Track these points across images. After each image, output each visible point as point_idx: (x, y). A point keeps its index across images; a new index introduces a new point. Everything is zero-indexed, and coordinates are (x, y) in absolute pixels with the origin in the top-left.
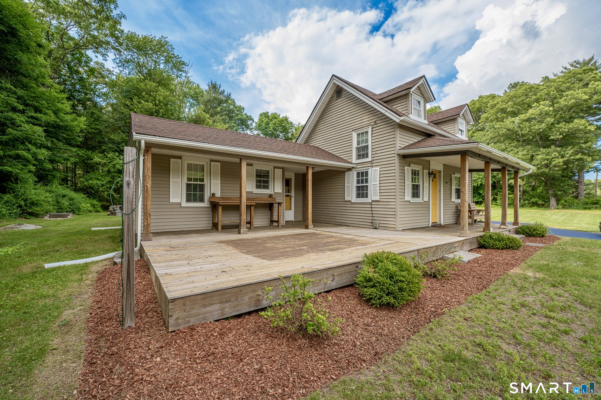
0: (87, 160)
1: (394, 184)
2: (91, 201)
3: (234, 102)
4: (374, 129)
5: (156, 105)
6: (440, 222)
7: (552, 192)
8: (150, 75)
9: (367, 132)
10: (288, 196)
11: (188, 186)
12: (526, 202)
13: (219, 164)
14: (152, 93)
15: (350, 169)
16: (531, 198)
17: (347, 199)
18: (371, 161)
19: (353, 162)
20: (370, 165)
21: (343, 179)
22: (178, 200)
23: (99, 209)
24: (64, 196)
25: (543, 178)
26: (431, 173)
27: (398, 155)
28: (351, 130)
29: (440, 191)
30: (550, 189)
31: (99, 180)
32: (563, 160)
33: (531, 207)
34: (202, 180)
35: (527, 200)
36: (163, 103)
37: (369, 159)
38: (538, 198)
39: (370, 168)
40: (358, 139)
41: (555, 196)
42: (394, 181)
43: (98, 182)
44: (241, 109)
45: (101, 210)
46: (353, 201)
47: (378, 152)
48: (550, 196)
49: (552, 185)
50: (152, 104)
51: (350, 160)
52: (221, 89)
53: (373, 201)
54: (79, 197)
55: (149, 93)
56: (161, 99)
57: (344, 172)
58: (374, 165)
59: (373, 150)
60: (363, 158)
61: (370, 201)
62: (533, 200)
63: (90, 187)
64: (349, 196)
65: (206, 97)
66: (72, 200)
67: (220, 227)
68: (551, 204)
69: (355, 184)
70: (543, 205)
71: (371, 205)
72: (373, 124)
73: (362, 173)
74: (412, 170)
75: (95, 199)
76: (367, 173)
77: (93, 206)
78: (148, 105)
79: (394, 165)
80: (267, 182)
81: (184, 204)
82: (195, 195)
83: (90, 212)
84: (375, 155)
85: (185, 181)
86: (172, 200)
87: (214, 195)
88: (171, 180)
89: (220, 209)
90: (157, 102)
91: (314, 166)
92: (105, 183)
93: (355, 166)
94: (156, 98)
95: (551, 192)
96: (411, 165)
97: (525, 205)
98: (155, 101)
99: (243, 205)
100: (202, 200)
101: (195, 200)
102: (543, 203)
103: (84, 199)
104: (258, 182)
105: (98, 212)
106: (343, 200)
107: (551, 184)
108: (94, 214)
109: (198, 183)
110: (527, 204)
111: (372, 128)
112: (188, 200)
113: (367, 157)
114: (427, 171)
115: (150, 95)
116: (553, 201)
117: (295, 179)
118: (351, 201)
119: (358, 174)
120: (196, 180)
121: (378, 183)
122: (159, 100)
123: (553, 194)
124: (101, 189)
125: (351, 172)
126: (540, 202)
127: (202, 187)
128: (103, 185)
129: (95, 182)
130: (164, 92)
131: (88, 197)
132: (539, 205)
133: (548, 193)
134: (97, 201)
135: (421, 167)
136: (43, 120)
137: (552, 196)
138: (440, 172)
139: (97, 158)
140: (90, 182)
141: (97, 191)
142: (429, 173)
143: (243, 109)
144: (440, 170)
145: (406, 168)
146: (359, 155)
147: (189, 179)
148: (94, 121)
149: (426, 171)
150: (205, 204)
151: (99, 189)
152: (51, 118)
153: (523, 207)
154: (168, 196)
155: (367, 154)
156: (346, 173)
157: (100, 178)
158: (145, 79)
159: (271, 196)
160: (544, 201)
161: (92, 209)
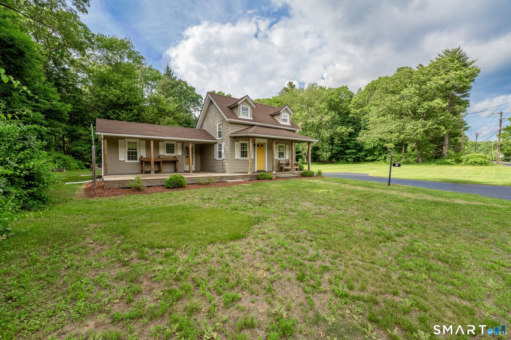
0: (72, 132)
1: (228, 151)
2: (78, 161)
4: (223, 123)
5: (122, 91)
6: (265, 170)
8: (117, 67)
10: (187, 157)
11: (129, 153)
13: (145, 141)
14: (119, 83)
15: (216, 143)
18: (222, 139)
19: (217, 139)
21: (214, 148)
22: (124, 159)
23: (83, 167)
24: (59, 158)
27: (230, 137)
28: (216, 122)
29: (265, 154)
30: (418, 150)
31: (83, 146)
32: (423, 129)
34: (136, 149)
36: (127, 89)
39: (222, 142)
40: (219, 127)
42: (228, 149)
43: (82, 148)
44: (193, 89)
45: (85, 168)
46: (217, 159)
50: (119, 91)
54: (68, 158)
55: (116, 82)
57: (214, 145)
59: (223, 133)
60: (220, 137)
61: (222, 159)
63: (76, 152)
64: (216, 157)
66: (65, 160)
67: (144, 172)
69: (218, 151)
71: (223, 161)
72: (222, 120)
73: (220, 145)
74: (241, 143)
75: (80, 160)
77: (79, 164)
78: (116, 92)
79: (228, 141)
80: (174, 150)
81: (127, 161)
82: (132, 157)
83: (77, 169)
84: (223, 136)
85: (127, 150)
86: (120, 159)
87: (142, 156)
88: (119, 150)
89: (144, 163)
90: (123, 89)
91: (192, 142)
92: (87, 148)
93: (218, 141)
94: (122, 86)
96: (240, 141)
98: (121, 88)
99: (152, 161)
100: (136, 159)
101: (132, 159)
103: (72, 160)
104: (167, 149)
105: (83, 169)
106: (214, 159)
108: (80, 170)
109: (134, 151)
112: (129, 159)
114: (253, 144)
115: (118, 85)
116: (420, 159)
117: (195, 147)
120: (132, 149)
121: (224, 150)
122: (124, 88)
123: (420, 153)
124: (84, 153)
127: (136, 153)
128: (85, 150)
129: (79, 148)
130: (127, 82)
131: (75, 158)
134: (82, 161)
135: (248, 142)
136: (42, 108)
138: (265, 143)
139: (81, 130)
140: (76, 148)
141: (82, 155)
143: (194, 89)
145: (236, 143)
147: (129, 149)
148: (76, 103)
150: (138, 161)
151: (82, 152)
152: (48, 106)
154: (118, 157)
157: (83, 145)
158: (114, 70)
159: (175, 157)
161: (79, 167)
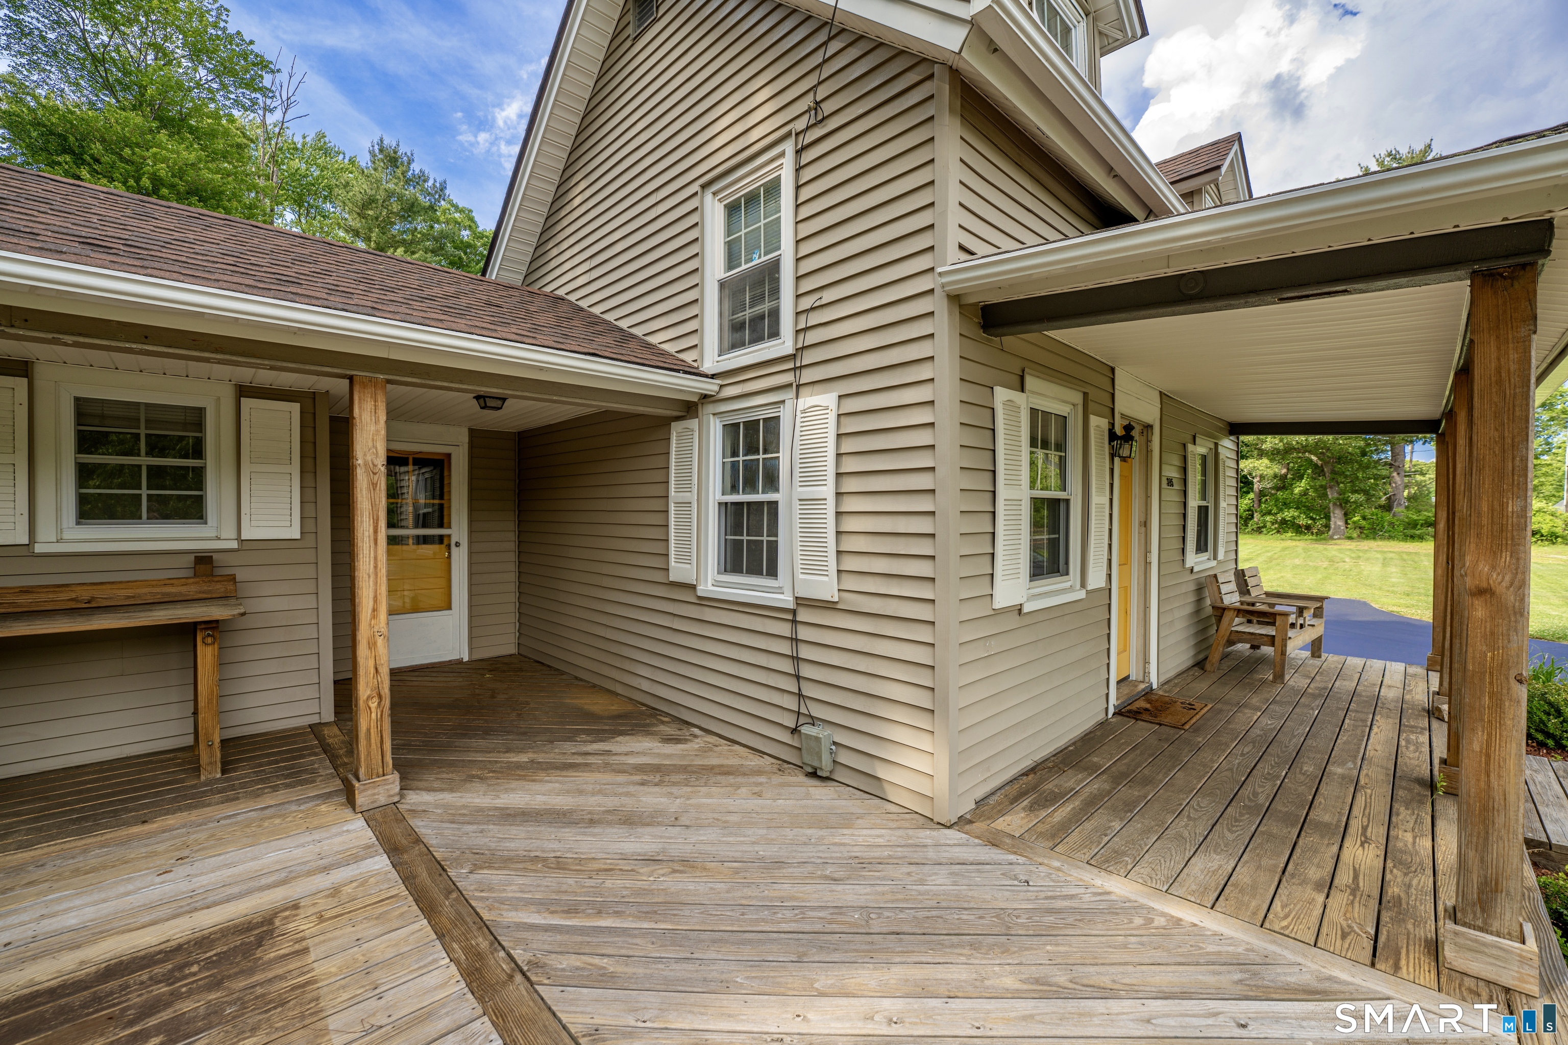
1: (924, 504)
3: (472, 219)
4: (807, 157)
6: (1146, 673)
7: (1336, 495)
9: (773, 188)
12: (1268, 518)
15: (689, 409)
16: (1281, 510)
17: (679, 571)
18: (793, 357)
19: (707, 366)
20: (788, 378)
21: (658, 462)
25: (1314, 458)
26: (1119, 431)
27: (955, 299)
28: (695, 187)
29: (1145, 524)
30: (1331, 487)
33: (1278, 532)
35: (1269, 513)
37: (785, 344)
38: (1297, 508)
39: (789, 395)
40: (729, 232)
41: (1343, 503)
42: (923, 481)
46: (705, 589)
47: (829, 296)
48: (1331, 505)
49: (1335, 476)
51: (688, 357)
52: (416, 167)
53: (802, 602)
56: (162, 173)
57: (664, 423)
58: (807, 376)
59: (807, 285)
60: (757, 339)
61: (786, 600)
62: (1288, 514)
64: (684, 558)
65: (361, 187)
68: (1333, 526)
69: (716, 493)
70: (1308, 528)
71: (794, 622)
72: (801, 124)
73: (752, 426)
74: (1034, 412)
76: (773, 423)
79: (924, 372)
80: (197, 478)
84: (814, 319)
93: (710, 387)
95: (1332, 494)
96: (1030, 381)
97: (1265, 526)
102: (1310, 522)
104: (96, 477)
106: (658, 577)
107: (1333, 472)
110: (1269, 524)
111: (799, 152)
113: (775, 333)
114: (1104, 423)
116: (1337, 520)
117: (472, 457)
118: (693, 587)
119: (731, 429)
121: (828, 491)
123: (1338, 499)
125: (694, 423)
126: (1303, 521)
132: (1299, 526)
133: (1325, 495)
135: (1078, 398)
137: (1335, 504)
138: (1149, 427)
142: (1112, 436)
144: (1150, 421)
145: (1002, 395)
146: (737, 327)
149: (1098, 423)
153: (1261, 533)
155: (775, 314)
156: (676, 429)
159: (199, 563)
160: (1312, 518)
